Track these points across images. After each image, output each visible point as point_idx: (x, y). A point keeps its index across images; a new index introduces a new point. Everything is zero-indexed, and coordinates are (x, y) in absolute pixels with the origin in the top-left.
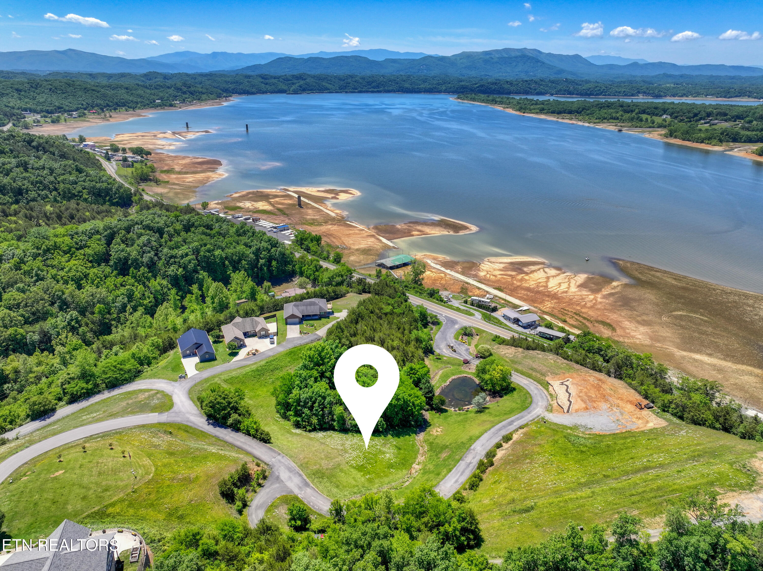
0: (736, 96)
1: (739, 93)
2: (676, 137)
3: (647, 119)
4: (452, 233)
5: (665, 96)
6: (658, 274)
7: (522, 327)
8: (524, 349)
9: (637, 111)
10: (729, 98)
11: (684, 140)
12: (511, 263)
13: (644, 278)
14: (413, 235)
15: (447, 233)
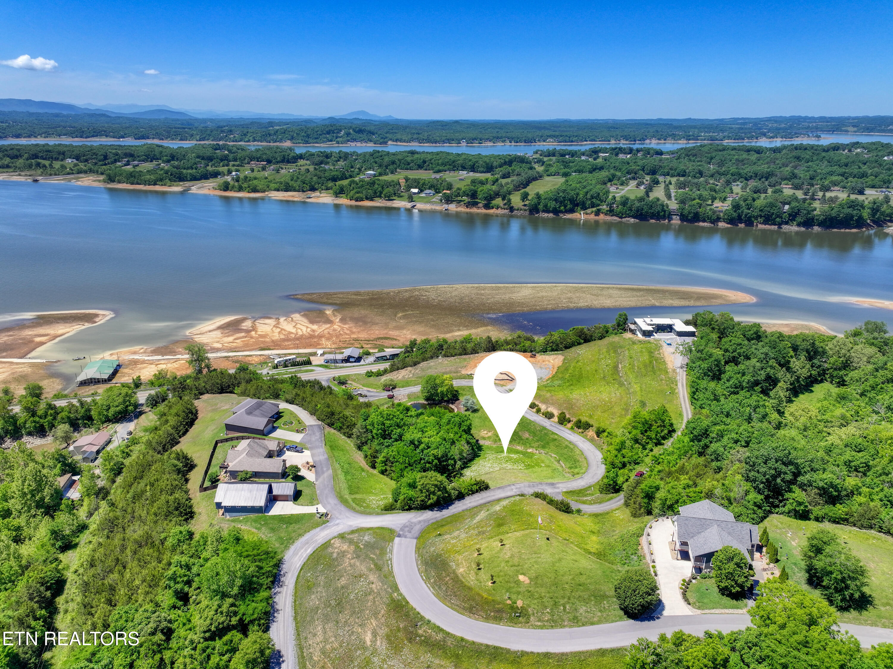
0: (93, 136)
1: (94, 132)
2: (119, 182)
3: (51, 165)
4: (87, 325)
5: (6, 137)
6: (339, 295)
7: (355, 362)
8: (411, 366)
9: (26, 156)
10: (86, 138)
11: (132, 184)
12: (219, 328)
13: (338, 302)
14: (42, 344)
15: (84, 327)
